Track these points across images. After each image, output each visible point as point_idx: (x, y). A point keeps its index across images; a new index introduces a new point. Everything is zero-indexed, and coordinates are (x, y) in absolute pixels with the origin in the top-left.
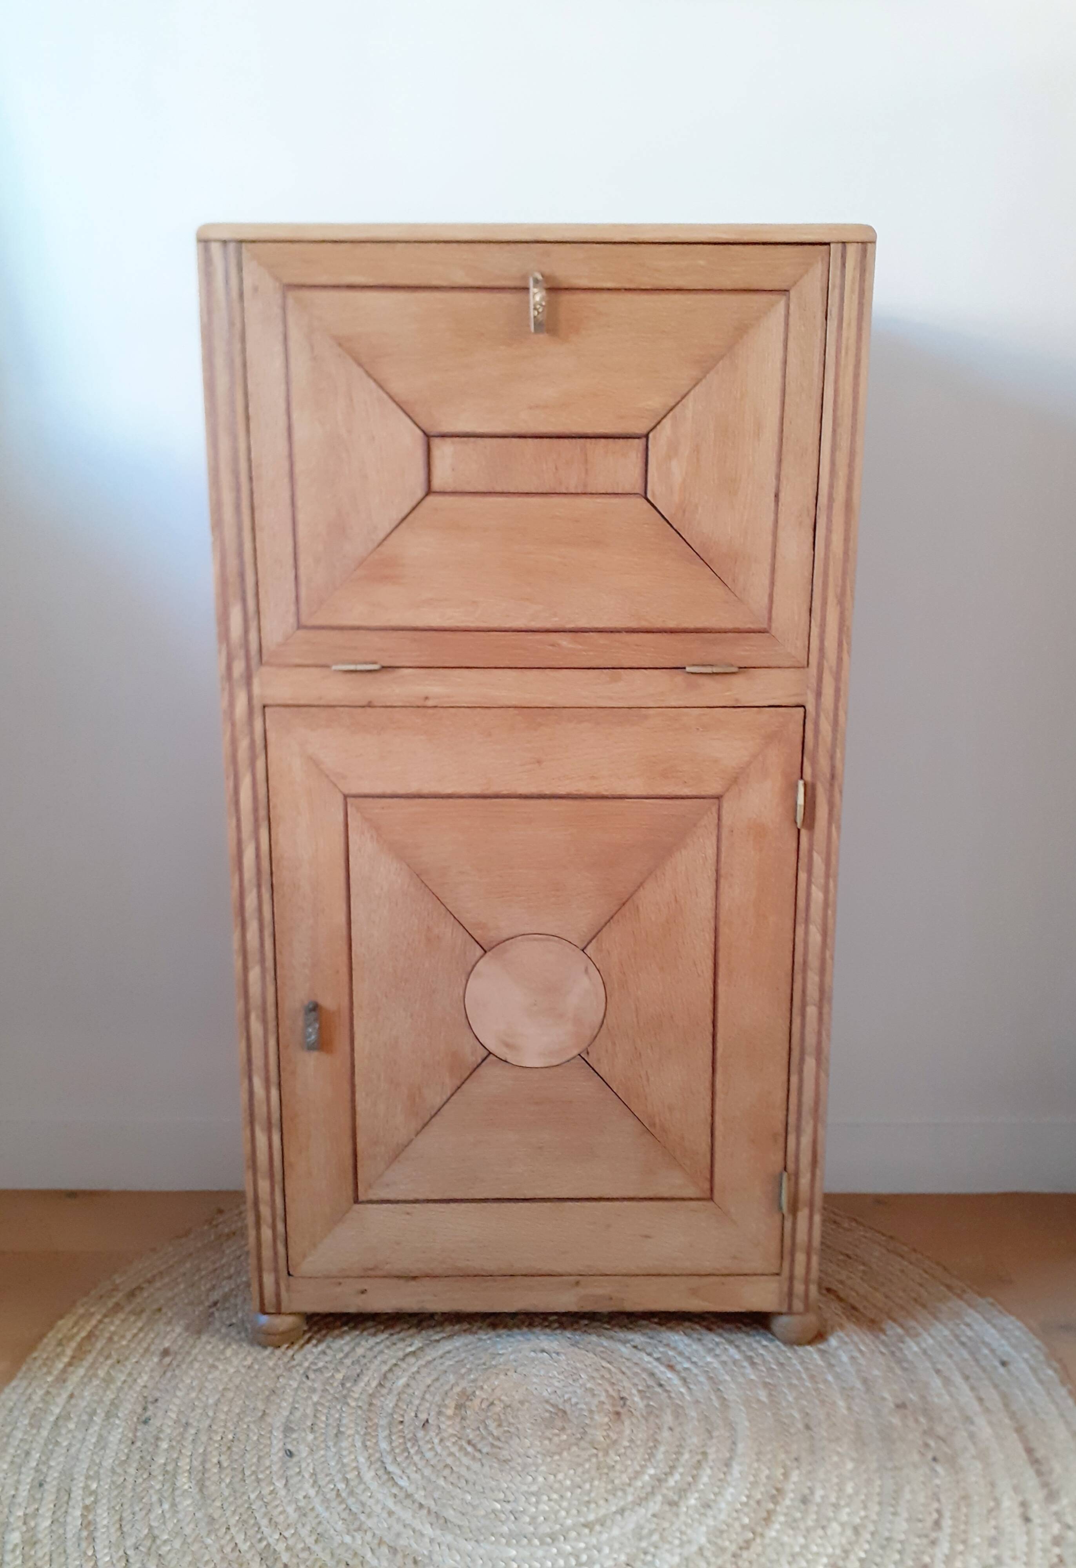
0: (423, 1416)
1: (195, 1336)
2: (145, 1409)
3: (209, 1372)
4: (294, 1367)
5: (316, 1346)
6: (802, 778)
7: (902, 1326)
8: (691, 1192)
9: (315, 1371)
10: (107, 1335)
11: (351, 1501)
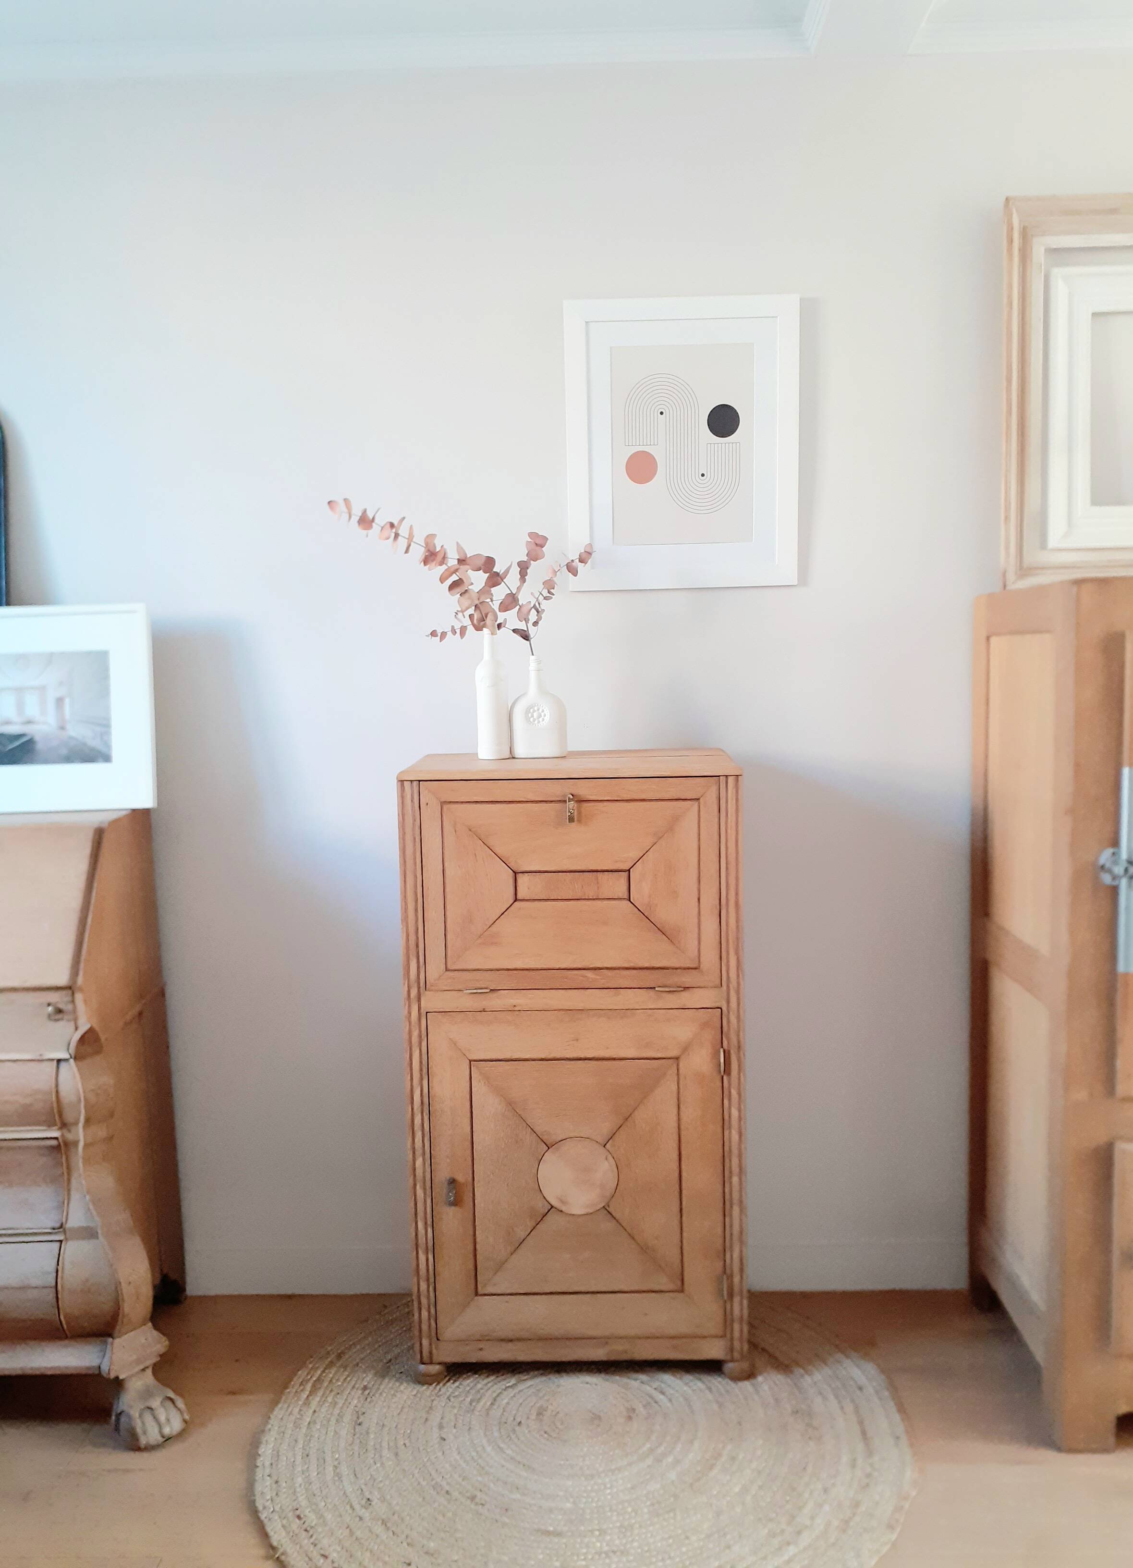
0: (518, 1420)
1: (381, 1379)
2: (358, 1418)
3: (392, 1398)
4: (441, 1395)
5: (453, 1383)
6: (722, 1047)
7: (803, 1369)
8: (671, 1287)
9: (454, 1397)
10: (329, 1379)
11: (480, 1461)
